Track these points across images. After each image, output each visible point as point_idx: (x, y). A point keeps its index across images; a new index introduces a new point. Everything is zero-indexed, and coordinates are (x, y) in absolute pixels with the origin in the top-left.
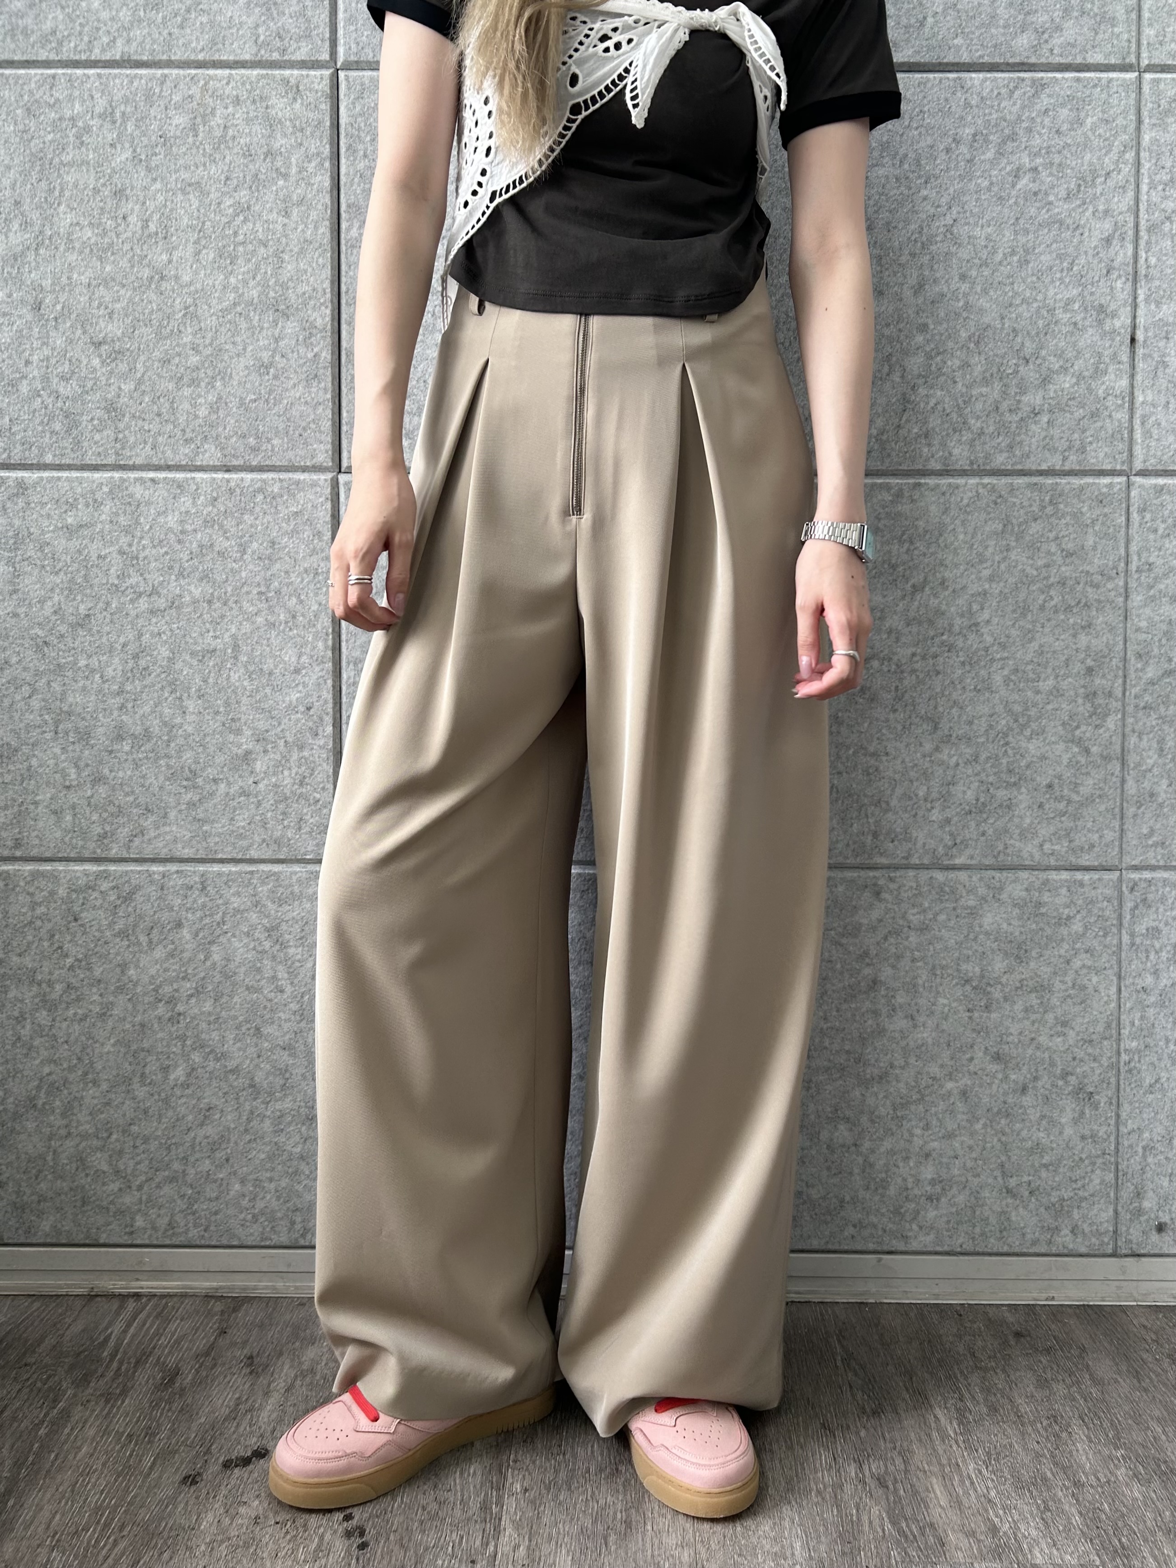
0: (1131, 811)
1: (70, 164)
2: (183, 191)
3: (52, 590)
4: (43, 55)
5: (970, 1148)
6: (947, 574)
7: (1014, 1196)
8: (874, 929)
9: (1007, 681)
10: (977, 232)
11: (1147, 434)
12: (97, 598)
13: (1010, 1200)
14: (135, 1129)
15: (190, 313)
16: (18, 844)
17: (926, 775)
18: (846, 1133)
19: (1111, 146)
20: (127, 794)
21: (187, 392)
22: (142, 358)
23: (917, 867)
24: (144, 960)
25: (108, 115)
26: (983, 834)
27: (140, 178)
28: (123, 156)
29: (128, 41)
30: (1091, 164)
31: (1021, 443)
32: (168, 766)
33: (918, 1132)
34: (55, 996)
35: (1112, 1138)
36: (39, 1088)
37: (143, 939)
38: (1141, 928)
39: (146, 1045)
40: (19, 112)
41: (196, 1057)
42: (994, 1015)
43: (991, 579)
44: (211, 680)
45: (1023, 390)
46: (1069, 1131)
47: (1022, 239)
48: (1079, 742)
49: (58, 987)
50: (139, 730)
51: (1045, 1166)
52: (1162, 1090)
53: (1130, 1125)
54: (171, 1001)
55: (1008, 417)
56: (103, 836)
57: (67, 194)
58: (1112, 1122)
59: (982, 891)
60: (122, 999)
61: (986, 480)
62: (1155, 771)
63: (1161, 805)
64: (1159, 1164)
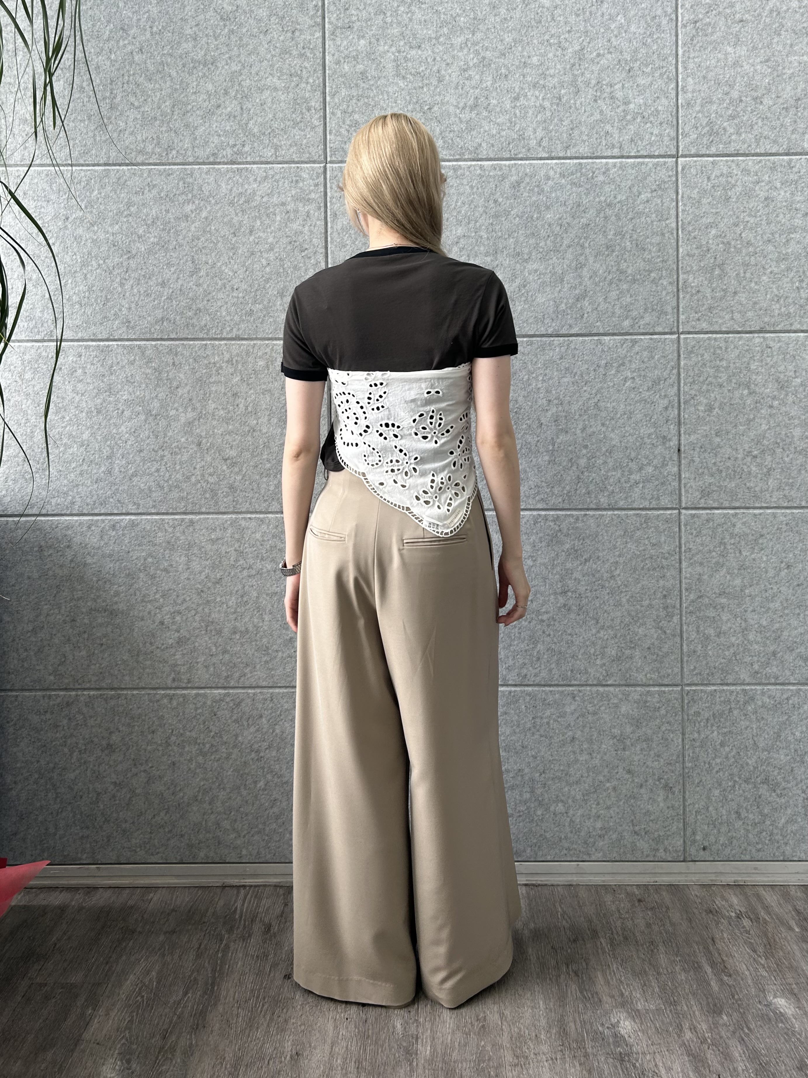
0: (685, 659)
1: (214, 383)
2: (263, 393)
3: (205, 568)
4: (201, 335)
5: (618, 813)
6: (601, 554)
7: (638, 835)
8: (572, 714)
9: (628, 601)
10: (609, 405)
11: (687, 491)
12: (225, 571)
13: (636, 837)
14: (242, 809)
15: (266, 446)
16: (189, 681)
17: (594, 643)
18: (562, 808)
19: (666, 367)
20: (238, 658)
21: (265, 480)
22: (245, 465)
23: (591, 685)
24: (246, 733)
25: (230, 361)
26: (620, 670)
27: (244, 388)
28: (237, 379)
29: (239, 329)
30: (658, 375)
31: (631, 496)
32: (256, 645)
33: (594, 806)
34: (205, 750)
35: (681, 807)
36: (199, 792)
37: (245, 723)
38: (692, 712)
39: (246, 771)
40: (191, 360)
41: (269, 777)
42: (627, 753)
43: (620, 556)
44: (275, 606)
45: (631, 473)
46: (662, 805)
47: (628, 408)
48: (661, 628)
49: (208, 746)
50: (243, 629)
51: (652, 821)
52: (703, 785)
53: (689, 801)
54: (258, 751)
55: (625, 485)
56: (228, 677)
57: (212, 396)
58: (681, 800)
59: (620, 696)
60: (236, 751)
61: (616, 512)
62: (696, 641)
63: (699, 656)
64: (703, 819)
